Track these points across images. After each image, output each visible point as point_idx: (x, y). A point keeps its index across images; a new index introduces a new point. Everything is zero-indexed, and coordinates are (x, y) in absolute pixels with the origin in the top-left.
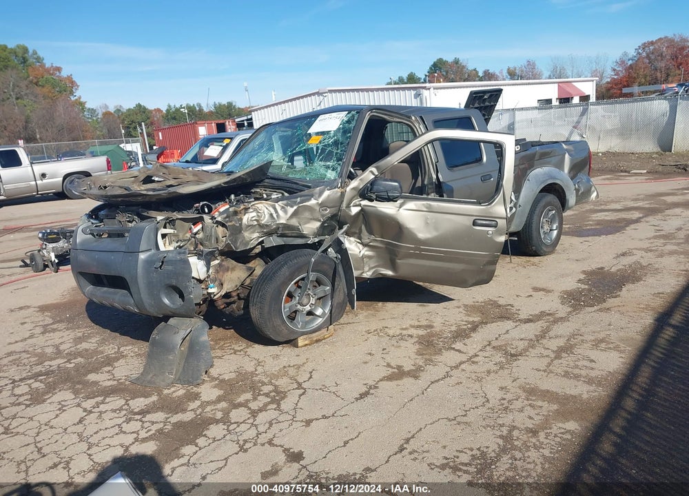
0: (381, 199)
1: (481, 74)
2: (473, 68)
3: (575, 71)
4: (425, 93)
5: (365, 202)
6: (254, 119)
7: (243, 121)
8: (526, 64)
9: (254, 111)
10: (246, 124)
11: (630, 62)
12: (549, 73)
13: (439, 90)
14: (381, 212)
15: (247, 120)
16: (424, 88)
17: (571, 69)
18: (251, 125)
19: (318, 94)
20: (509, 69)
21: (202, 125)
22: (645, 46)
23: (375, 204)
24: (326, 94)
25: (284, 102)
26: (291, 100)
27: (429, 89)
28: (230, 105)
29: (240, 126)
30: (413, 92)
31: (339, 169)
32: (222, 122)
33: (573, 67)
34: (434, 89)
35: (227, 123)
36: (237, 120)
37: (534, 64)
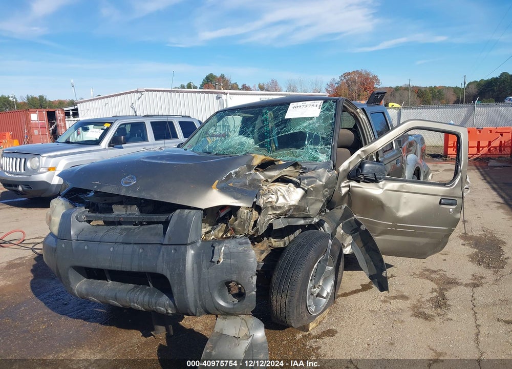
0: (368, 180)
1: (240, 87)
2: (235, 82)
3: (303, 89)
4: (224, 97)
5: (353, 184)
6: (79, 109)
7: (69, 110)
8: (271, 82)
9: (79, 103)
10: (71, 113)
11: (336, 85)
12: (286, 89)
13: (233, 96)
14: (367, 192)
15: (72, 110)
16: (222, 93)
17: (300, 87)
18: (76, 114)
19: (137, 92)
20: (259, 85)
21: (35, 112)
22: (345, 75)
23: (362, 185)
24: (144, 93)
25: (107, 97)
26: (113, 96)
27: (227, 94)
28: (41, 98)
29: (67, 114)
30: (215, 96)
31: (330, 152)
32: (52, 110)
33: (301, 86)
34: (230, 94)
35: (57, 112)
36: (65, 109)
37: (276, 82)
